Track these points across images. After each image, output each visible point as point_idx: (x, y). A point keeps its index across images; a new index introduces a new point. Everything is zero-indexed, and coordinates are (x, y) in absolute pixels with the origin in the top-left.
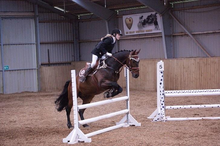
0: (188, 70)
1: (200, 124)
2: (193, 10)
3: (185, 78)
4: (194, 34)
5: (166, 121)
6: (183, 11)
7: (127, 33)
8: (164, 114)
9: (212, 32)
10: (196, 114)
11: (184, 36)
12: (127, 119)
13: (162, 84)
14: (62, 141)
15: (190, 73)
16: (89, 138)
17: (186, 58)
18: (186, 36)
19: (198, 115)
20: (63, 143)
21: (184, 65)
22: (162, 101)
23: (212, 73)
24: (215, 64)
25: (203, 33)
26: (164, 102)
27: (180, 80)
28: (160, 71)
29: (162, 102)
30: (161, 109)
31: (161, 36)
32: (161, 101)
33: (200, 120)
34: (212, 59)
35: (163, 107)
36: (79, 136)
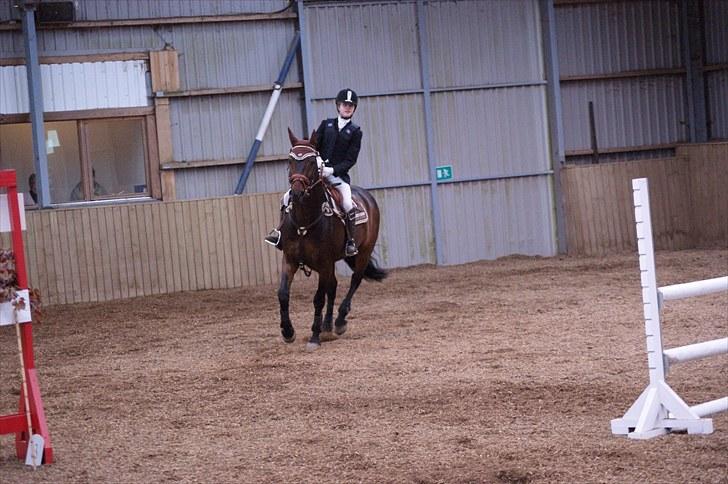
14: (608, 428)
16: (702, 420)
20: (613, 437)
36: (668, 412)
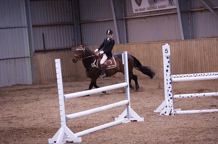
0: (209, 53)
1: (214, 117)
4: (215, 9)
5: (175, 114)
7: (136, 10)
8: (172, 106)
10: (213, 106)
11: (204, 12)
12: (128, 113)
13: (168, 72)
14: (47, 142)
15: (212, 55)
16: (78, 138)
17: (207, 38)
18: (206, 11)
19: (215, 106)
22: (170, 91)
26: (171, 93)
28: (165, 56)
29: (169, 93)
30: (169, 101)
31: (176, 12)
32: (168, 91)
33: (216, 112)
35: (171, 98)
36: (67, 136)
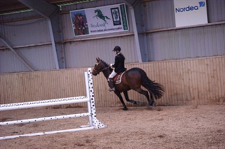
0: (11, 86)
1: (16, 143)
2: (12, 23)
3: (8, 94)
4: (15, 48)
6: (2, 24)
9: (34, 45)
10: (14, 132)
11: (5, 50)
15: (13, 88)
17: (9, 73)
18: (7, 50)
19: (17, 133)
21: (7, 80)
23: (36, 87)
24: (39, 78)
25: (25, 46)
27: (3, 97)
33: (18, 138)
34: (35, 73)
